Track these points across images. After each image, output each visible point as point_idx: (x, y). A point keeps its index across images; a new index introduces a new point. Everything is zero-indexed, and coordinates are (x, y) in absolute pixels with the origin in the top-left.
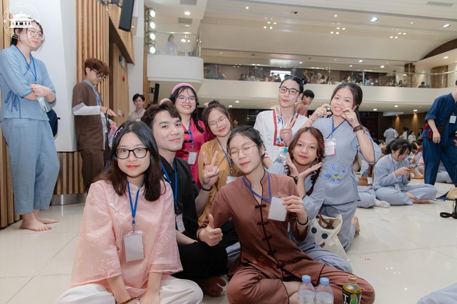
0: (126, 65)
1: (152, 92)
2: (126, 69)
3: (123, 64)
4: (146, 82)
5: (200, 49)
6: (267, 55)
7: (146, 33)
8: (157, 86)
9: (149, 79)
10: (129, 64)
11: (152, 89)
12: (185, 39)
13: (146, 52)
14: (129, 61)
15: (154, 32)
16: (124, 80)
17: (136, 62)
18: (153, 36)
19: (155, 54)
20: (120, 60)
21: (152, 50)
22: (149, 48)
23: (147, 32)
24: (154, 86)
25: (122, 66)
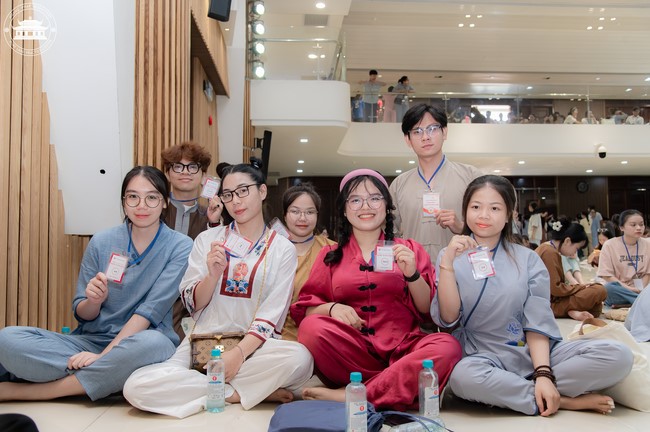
0: (215, 99)
1: (259, 146)
2: (214, 105)
3: (210, 95)
4: (249, 128)
5: (344, 70)
6: (463, 75)
7: (248, 42)
8: (268, 134)
9: (253, 124)
10: (218, 97)
11: (259, 141)
12: (316, 52)
13: (250, 76)
14: (220, 90)
15: (263, 40)
16: (210, 123)
17: (231, 92)
18: (260, 48)
19: (264, 78)
20: (204, 89)
21: (260, 72)
22: (253, 69)
23: (251, 41)
24: (261, 136)
25: (207, 99)
